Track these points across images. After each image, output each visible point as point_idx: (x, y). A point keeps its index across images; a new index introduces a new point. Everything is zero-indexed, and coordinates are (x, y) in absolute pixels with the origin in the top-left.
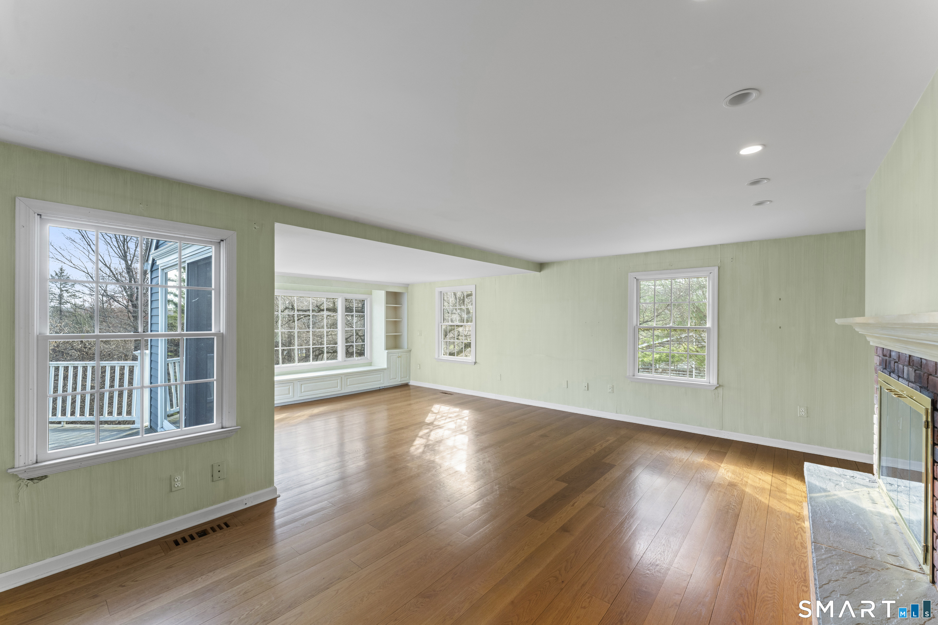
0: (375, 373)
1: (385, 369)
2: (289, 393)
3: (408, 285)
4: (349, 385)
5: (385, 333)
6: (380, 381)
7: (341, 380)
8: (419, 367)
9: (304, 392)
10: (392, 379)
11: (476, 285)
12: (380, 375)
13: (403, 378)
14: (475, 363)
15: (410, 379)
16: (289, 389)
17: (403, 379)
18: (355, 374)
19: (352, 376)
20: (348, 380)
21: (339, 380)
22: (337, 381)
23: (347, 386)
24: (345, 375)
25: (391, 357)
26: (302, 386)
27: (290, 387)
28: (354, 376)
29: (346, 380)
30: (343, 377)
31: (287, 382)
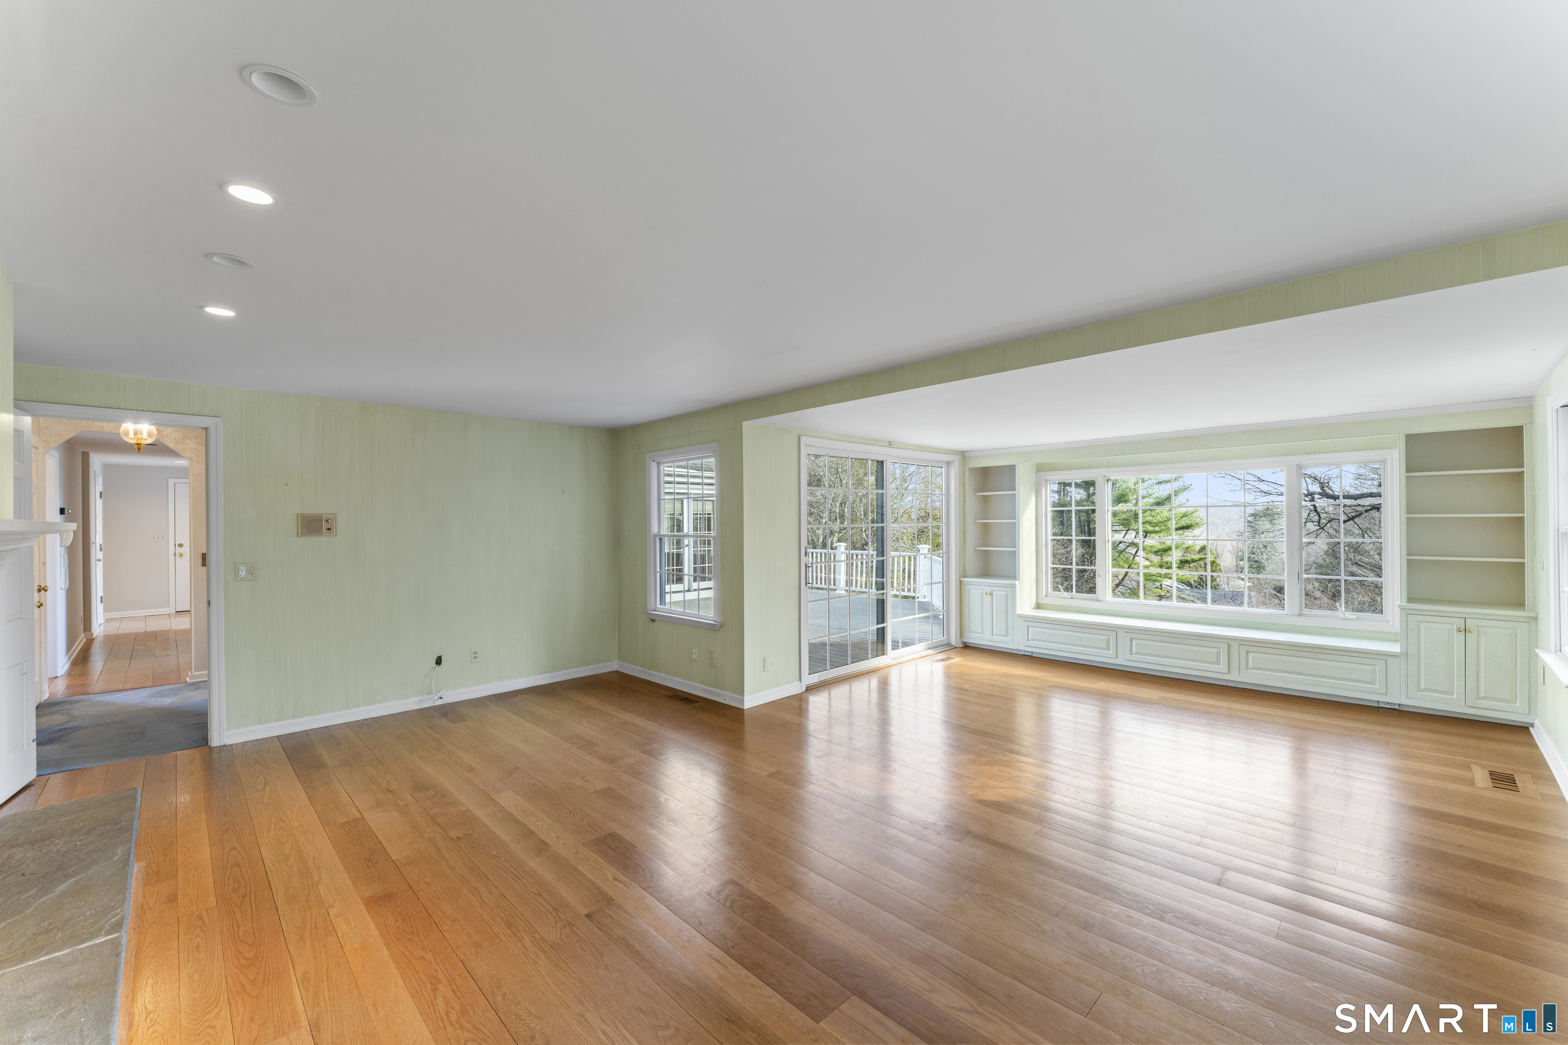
0: (1347, 659)
1: (1392, 656)
2: (1108, 648)
3: (1529, 398)
4: (1253, 669)
5: (1404, 552)
6: (1373, 684)
7: (1227, 650)
8: (1543, 678)
10: (1425, 690)
12: (1370, 668)
13: (1486, 698)
15: (1531, 714)
16: (1110, 640)
17: (1485, 703)
18: (1272, 646)
19: (1261, 650)
20: (1251, 655)
21: (1222, 650)
22: (1217, 650)
23: (1247, 668)
24: (1241, 643)
25: (1423, 626)
26: (1134, 642)
27: (1110, 638)
28: (1269, 650)
29: (1243, 654)
30: (1235, 646)
31: (1104, 628)
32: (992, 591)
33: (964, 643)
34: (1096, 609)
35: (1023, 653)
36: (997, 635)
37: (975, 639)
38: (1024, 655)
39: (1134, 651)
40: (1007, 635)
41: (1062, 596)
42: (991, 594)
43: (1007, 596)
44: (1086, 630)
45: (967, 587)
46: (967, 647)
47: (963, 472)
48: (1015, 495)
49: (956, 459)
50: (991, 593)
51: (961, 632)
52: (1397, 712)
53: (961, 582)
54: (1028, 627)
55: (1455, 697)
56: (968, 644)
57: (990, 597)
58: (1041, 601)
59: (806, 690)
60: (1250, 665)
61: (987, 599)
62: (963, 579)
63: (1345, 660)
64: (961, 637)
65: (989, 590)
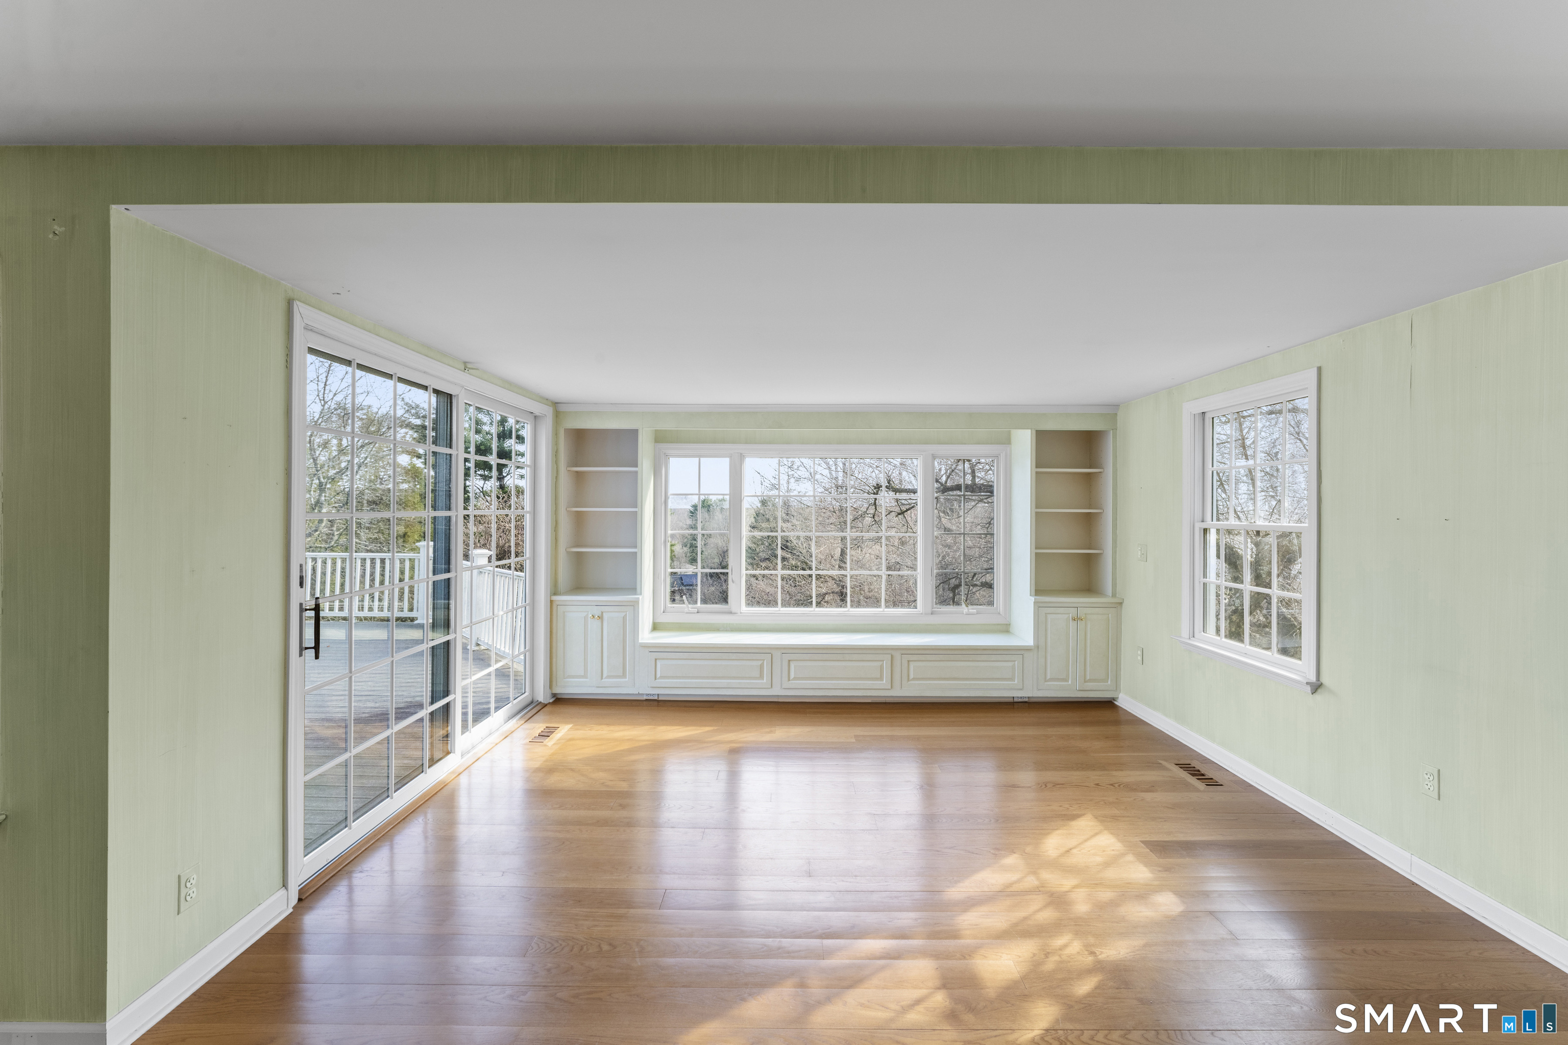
0: (993, 658)
1: (1027, 649)
2: (761, 677)
3: (1117, 406)
4: (914, 679)
5: (1034, 546)
6: (1012, 679)
7: (890, 662)
8: (1140, 658)
9: (795, 679)
10: (1052, 680)
11: (1319, 369)
12: (1010, 664)
13: (1090, 681)
14: (1316, 687)
15: (1117, 688)
16: (762, 666)
17: (1090, 685)
18: (932, 652)
19: (921, 658)
20: (912, 665)
21: (886, 663)
22: (879, 664)
23: (908, 680)
24: (903, 652)
25: (1049, 616)
26: (792, 665)
27: (763, 663)
28: (929, 657)
29: (905, 664)
30: (897, 655)
31: (757, 651)
32: (602, 613)
33: (554, 695)
34: (729, 624)
35: (645, 698)
36: (608, 677)
37: (572, 687)
38: (647, 700)
39: (792, 676)
40: (624, 676)
41: (686, 610)
42: (601, 618)
43: (624, 618)
44: (734, 656)
45: (561, 609)
46: (559, 701)
47: (556, 434)
48: (636, 472)
49: (548, 411)
50: (600, 616)
51: (551, 679)
52: (1027, 704)
53: (551, 601)
54: (656, 660)
55: (1070, 682)
56: (559, 697)
57: (598, 622)
58: (659, 620)
59: (300, 900)
60: (912, 676)
61: (594, 625)
62: (555, 598)
63: (992, 660)
64: (551, 687)
65: (597, 611)
